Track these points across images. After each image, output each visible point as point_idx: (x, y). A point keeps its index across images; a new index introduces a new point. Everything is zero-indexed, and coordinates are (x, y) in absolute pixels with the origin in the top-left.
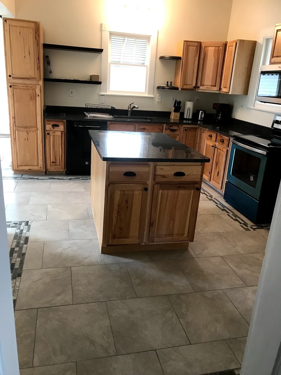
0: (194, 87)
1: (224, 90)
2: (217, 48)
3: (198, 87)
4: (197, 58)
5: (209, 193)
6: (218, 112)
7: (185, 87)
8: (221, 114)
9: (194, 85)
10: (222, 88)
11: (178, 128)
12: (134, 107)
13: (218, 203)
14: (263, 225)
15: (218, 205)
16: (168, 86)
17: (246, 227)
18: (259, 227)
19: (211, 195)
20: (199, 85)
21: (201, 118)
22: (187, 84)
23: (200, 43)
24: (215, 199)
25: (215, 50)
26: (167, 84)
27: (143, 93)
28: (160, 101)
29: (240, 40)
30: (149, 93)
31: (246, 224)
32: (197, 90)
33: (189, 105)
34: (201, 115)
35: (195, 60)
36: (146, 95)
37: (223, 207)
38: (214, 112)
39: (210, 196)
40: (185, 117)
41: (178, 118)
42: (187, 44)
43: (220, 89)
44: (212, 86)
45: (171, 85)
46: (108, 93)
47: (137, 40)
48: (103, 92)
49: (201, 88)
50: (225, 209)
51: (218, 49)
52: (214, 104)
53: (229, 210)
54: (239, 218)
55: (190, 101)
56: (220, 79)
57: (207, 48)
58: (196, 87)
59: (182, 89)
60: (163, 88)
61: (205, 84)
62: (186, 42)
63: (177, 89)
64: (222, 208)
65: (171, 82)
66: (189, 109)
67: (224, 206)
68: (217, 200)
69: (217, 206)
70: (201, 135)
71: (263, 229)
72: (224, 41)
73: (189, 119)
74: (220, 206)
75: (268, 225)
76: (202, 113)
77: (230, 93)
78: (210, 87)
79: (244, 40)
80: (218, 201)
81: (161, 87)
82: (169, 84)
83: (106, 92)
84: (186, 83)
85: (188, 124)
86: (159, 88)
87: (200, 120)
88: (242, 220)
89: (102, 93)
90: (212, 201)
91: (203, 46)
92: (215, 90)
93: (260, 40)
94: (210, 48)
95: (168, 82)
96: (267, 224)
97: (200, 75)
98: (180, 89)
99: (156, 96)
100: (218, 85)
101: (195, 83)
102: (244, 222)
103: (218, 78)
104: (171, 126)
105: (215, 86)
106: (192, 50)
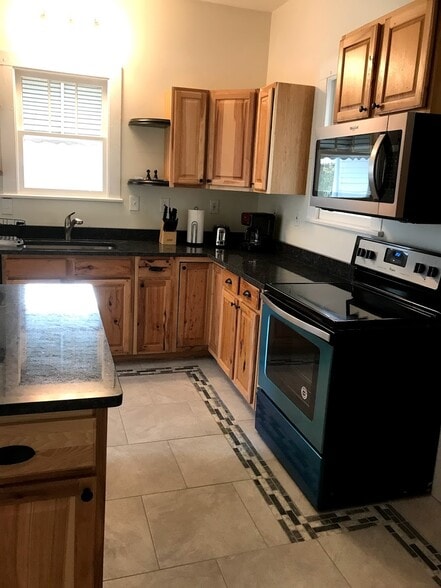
0: (201, 181)
1: (258, 186)
2: (240, 102)
3: (209, 181)
4: (203, 122)
5: (229, 408)
6: (252, 230)
7: (182, 181)
8: (259, 234)
9: (200, 176)
10: (254, 181)
11: (167, 265)
12: (75, 222)
13: (241, 440)
14: (339, 514)
15: (240, 447)
16: (150, 179)
17: (292, 527)
18: (327, 522)
19: (232, 417)
20: (210, 176)
21: (221, 243)
22: (185, 176)
23: (208, 93)
24: (237, 426)
25: (236, 105)
26: (148, 176)
27: (99, 193)
28: (136, 209)
29: (281, 84)
30: (111, 193)
31: (294, 515)
32: (207, 187)
33: (195, 217)
34: (220, 237)
35: (198, 127)
36: (106, 197)
37: (251, 455)
38: (244, 229)
39: (228, 420)
40: (189, 241)
41: (174, 242)
42: (180, 95)
43: (251, 184)
44: (235, 178)
45: (156, 176)
46: (20, 194)
47: (79, 88)
48: (8, 191)
49: (215, 182)
50: (254, 459)
51: (243, 105)
52: (243, 214)
53: (263, 463)
54: (283, 491)
55: (196, 208)
56: (249, 163)
57: (222, 102)
58: (205, 181)
59: (177, 185)
60: (140, 183)
61: (221, 175)
62: (176, 89)
63: (166, 184)
64: (247, 458)
65: (156, 172)
66: (195, 225)
67: (252, 451)
68: (240, 431)
69: (236, 450)
70: (216, 277)
71: (337, 531)
72: (253, 88)
73: (196, 245)
74: (243, 452)
75: (349, 513)
76: (221, 232)
77: (268, 192)
78: (232, 180)
79: (289, 85)
80: (244, 436)
81: (134, 180)
82: (152, 175)
83: (15, 191)
84: (183, 173)
85: (195, 255)
86: (131, 182)
87: (218, 247)
88: (288, 499)
89: (6, 194)
90: (228, 436)
91: (213, 98)
92: (241, 185)
93: (321, 84)
94: (226, 102)
95: (148, 171)
96: (349, 510)
97: (211, 156)
98: (171, 185)
99: (129, 199)
100: (246, 176)
101: (202, 172)
102: (292, 506)
103: (247, 162)
104: (151, 261)
105: (241, 178)
106: (191, 105)
